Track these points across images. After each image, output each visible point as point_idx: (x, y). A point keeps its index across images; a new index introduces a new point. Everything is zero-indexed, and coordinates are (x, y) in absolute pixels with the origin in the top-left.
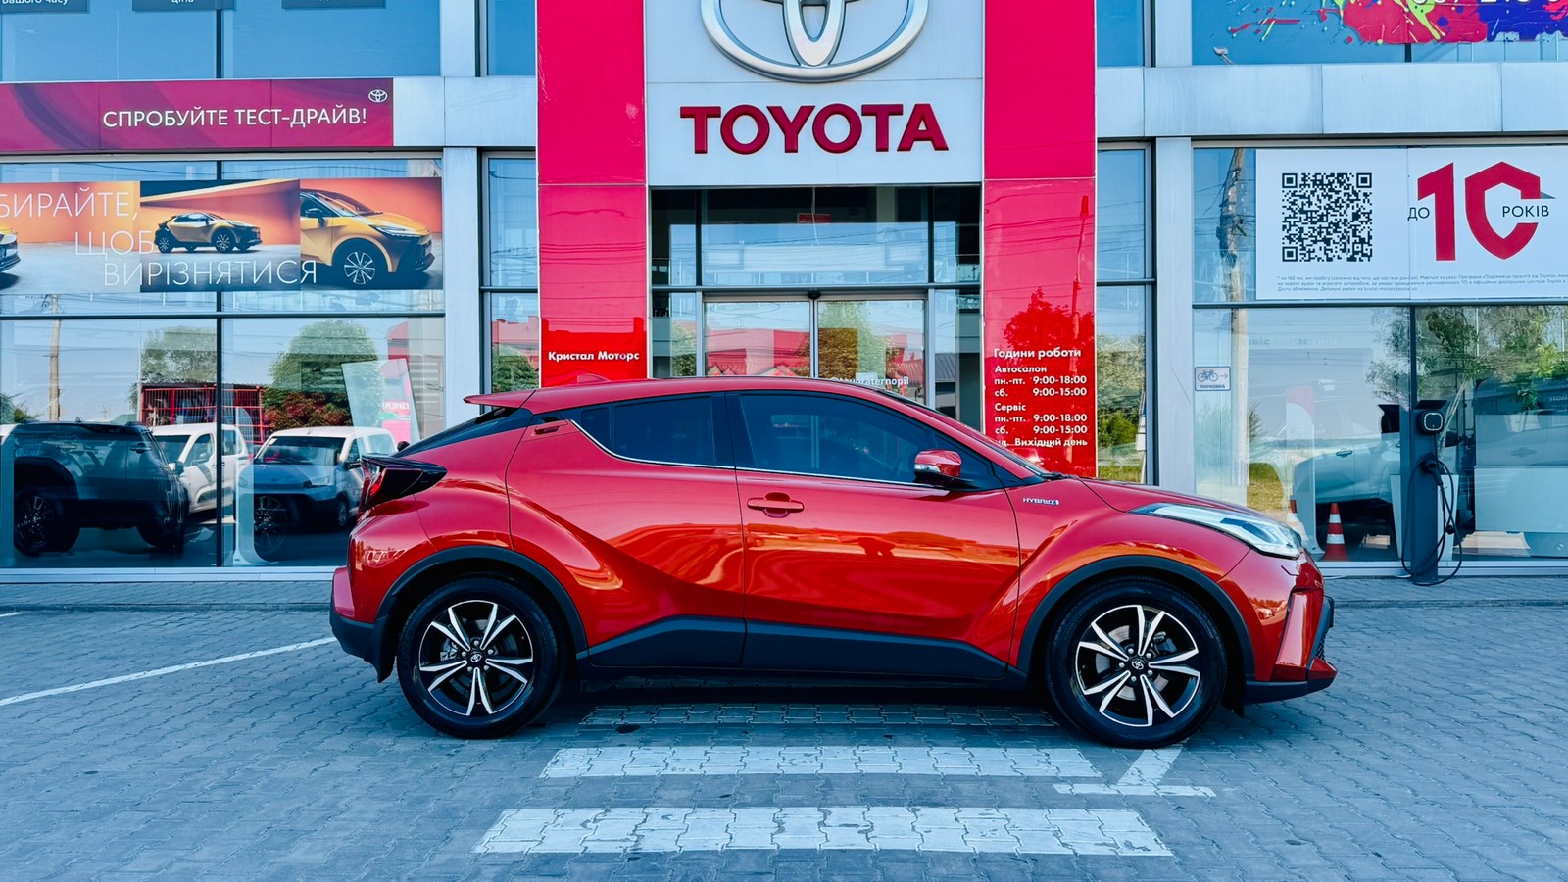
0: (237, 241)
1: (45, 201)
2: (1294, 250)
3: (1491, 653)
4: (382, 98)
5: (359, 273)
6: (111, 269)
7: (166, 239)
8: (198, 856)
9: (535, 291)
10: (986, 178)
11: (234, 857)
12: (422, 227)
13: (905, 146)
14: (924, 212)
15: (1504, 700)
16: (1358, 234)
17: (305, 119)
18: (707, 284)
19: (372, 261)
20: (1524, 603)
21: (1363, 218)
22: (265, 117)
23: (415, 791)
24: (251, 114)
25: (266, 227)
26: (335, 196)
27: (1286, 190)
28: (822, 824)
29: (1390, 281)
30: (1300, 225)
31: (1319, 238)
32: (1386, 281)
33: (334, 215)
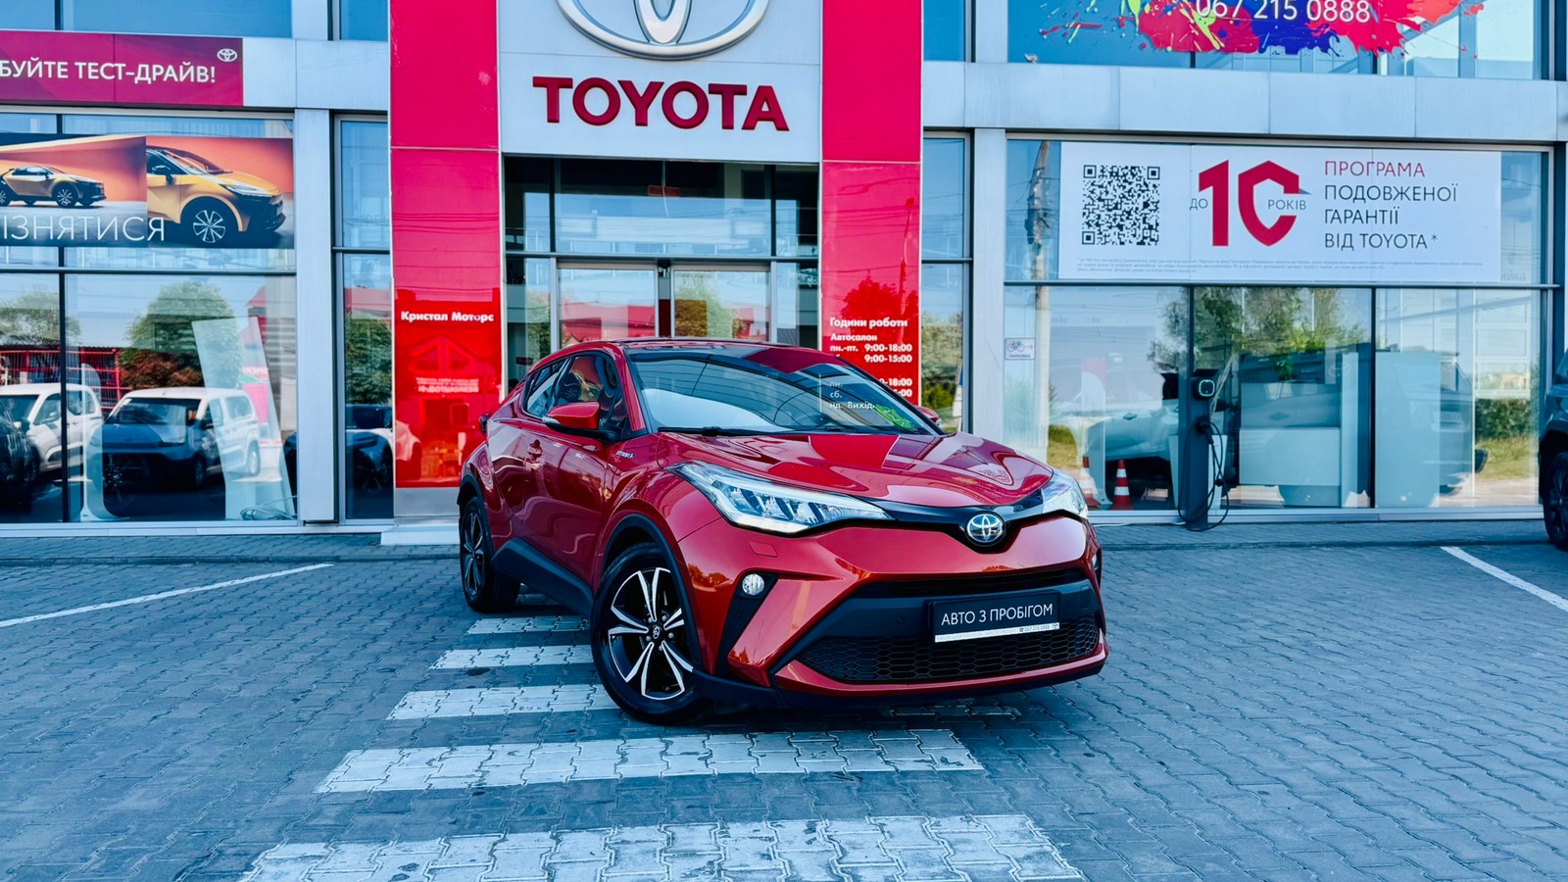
0: (80, 196)
2: (1092, 235)
3: (1252, 587)
4: (232, 57)
5: (209, 231)
8: (22, 807)
9: (387, 252)
10: (824, 158)
11: (62, 806)
12: (273, 187)
13: (749, 125)
14: (768, 190)
15: (1264, 627)
16: (1147, 221)
17: (151, 75)
18: (560, 251)
19: (221, 220)
20: (1280, 545)
21: (1152, 207)
22: (108, 71)
23: (258, 735)
24: (93, 67)
25: (110, 183)
26: (183, 154)
27: (1087, 180)
28: (664, 753)
29: (1173, 264)
30: (1097, 212)
31: (1114, 224)
32: (1170, 264)
33: (182, 172)
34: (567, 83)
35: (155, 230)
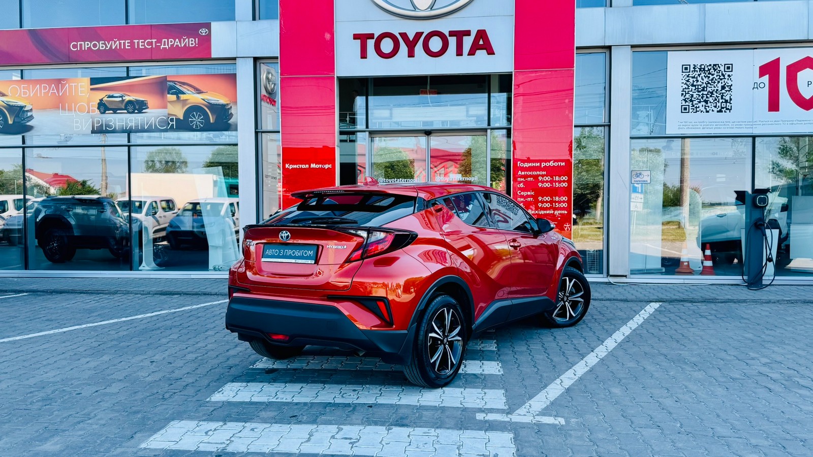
0: (137, 107)
1: (45, 88)
2: (688, 107)
4: (206, 32)
5: (196, 123)
6: (77, 122)
7: (103, 107)
9: (279, 132)
10: (515, 69)
11: (15, 445)
12: (227, 99)
13: (472, 53)
14: (485, 88)
16: (724, 97)
17: (168, 45)
18: (372, 127)
19: (202, 117)
20: (806, 302)
21: (727, 89)
22: (149, 44)
24: (142, 42)
25: (151, 100)
26: (184, 84)
27: (684, 74)
28: (333, 437)
29: (741, 123)
30: (691, 93)
31: (702, 100)
32: (739, 123)
33: (184, 93)
34: (371, 36)
35: (171, 123)
